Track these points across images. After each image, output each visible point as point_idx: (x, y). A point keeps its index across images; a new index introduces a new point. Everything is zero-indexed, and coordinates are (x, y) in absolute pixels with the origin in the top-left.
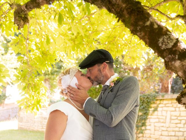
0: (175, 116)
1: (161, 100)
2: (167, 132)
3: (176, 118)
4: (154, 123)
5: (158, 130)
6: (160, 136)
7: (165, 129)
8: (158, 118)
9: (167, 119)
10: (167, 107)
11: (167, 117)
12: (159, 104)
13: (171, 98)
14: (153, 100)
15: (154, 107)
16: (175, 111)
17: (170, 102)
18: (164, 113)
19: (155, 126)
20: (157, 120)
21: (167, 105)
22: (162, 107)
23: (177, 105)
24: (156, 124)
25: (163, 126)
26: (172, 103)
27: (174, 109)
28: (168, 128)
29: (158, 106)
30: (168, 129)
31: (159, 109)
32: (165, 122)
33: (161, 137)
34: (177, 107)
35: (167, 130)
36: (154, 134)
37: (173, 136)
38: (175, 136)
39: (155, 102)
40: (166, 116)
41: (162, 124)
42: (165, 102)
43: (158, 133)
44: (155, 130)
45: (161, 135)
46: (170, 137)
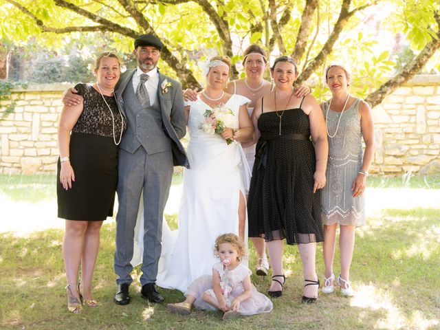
0: (49, 121)
1: (21, 93)
2: (34, 150)
3: (50, 124)
4: (8, 134)
5: (17, 148)
6: (21, 157)
7: (30, 144)
8: (14, 125)
9: (33, 127)
10: (31, 105)
11: (33, 124)
12: (17, 100)
13: (40, 90)
14: (6, 92)
15: (6, 106)
16: (49, 112)
17: (39, 97)
18: (28, 117)
19: (10, 140)
20: (14, 129)
21: (32, 103)
22: (23, 106)
23: (52, 103)
24: (11, 137)
25: (26, 140)
26: (41, 99)
27: (46, 110)
28: (35, 142)
29: (14, 104)
30: (36, 144)
31: (16, 109)
32: (29, 131)
33: (23, 159)
34: (51, 106)
35: (34, 147)
36: (9, 155)
37: (46, 156)
38: (50, 155)
39: (9, 97)
40: (32, 122)
41: (25, 137)
42: (28, 97)
43: (16, 153)
44: (10, 148)
45: (24, 156)
46: (40, 158)
